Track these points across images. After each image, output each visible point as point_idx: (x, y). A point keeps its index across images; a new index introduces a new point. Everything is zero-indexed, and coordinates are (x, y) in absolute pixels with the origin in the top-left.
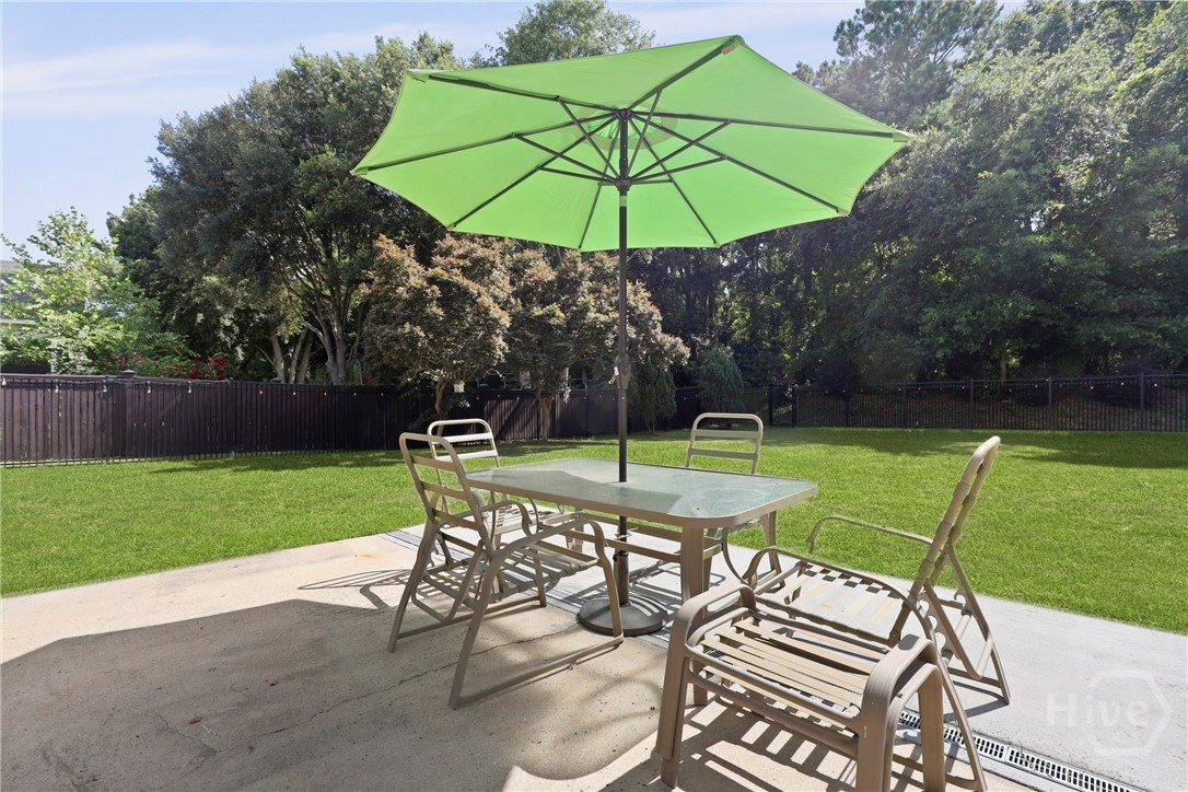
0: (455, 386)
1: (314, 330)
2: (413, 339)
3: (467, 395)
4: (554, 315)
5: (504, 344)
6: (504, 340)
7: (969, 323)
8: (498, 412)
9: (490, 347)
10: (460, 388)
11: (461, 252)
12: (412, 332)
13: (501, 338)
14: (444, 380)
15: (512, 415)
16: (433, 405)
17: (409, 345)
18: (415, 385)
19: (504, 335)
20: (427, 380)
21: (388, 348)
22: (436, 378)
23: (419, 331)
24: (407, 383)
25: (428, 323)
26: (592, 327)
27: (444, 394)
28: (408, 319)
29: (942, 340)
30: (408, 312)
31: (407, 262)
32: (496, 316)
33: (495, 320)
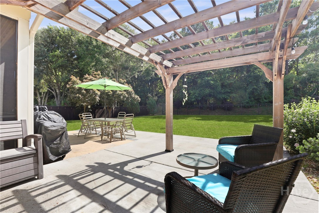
0: (88, 106)
1: (51, 91)
2: (79, 97)
3: (91, 108)
4: (110, 92)
5: (99, 98)
6: (99, 97)
7: (198, 94)
8: (99, 112)
9: (95, 99)
10: (89, 107)
11: (89, 79)
12: (79, 96)
13: (98, 97)
14: (86, 105)
15: (102, 113)
16: (83, 111)
17: (78, 98)
18: (79, 106)
19: (99, 96)
20: (82, 105)
21: (73, 99)
22: (84, 105)
23: (80, 96)
24: (78, 106)
25: (83, 94)
26: (118, 94)
27: (86, 108)
28: (78, 93)
29: (193, 97)
30: (78, 92)
31: (78, 81)
32: (97, 93)
33: (96, 93)
